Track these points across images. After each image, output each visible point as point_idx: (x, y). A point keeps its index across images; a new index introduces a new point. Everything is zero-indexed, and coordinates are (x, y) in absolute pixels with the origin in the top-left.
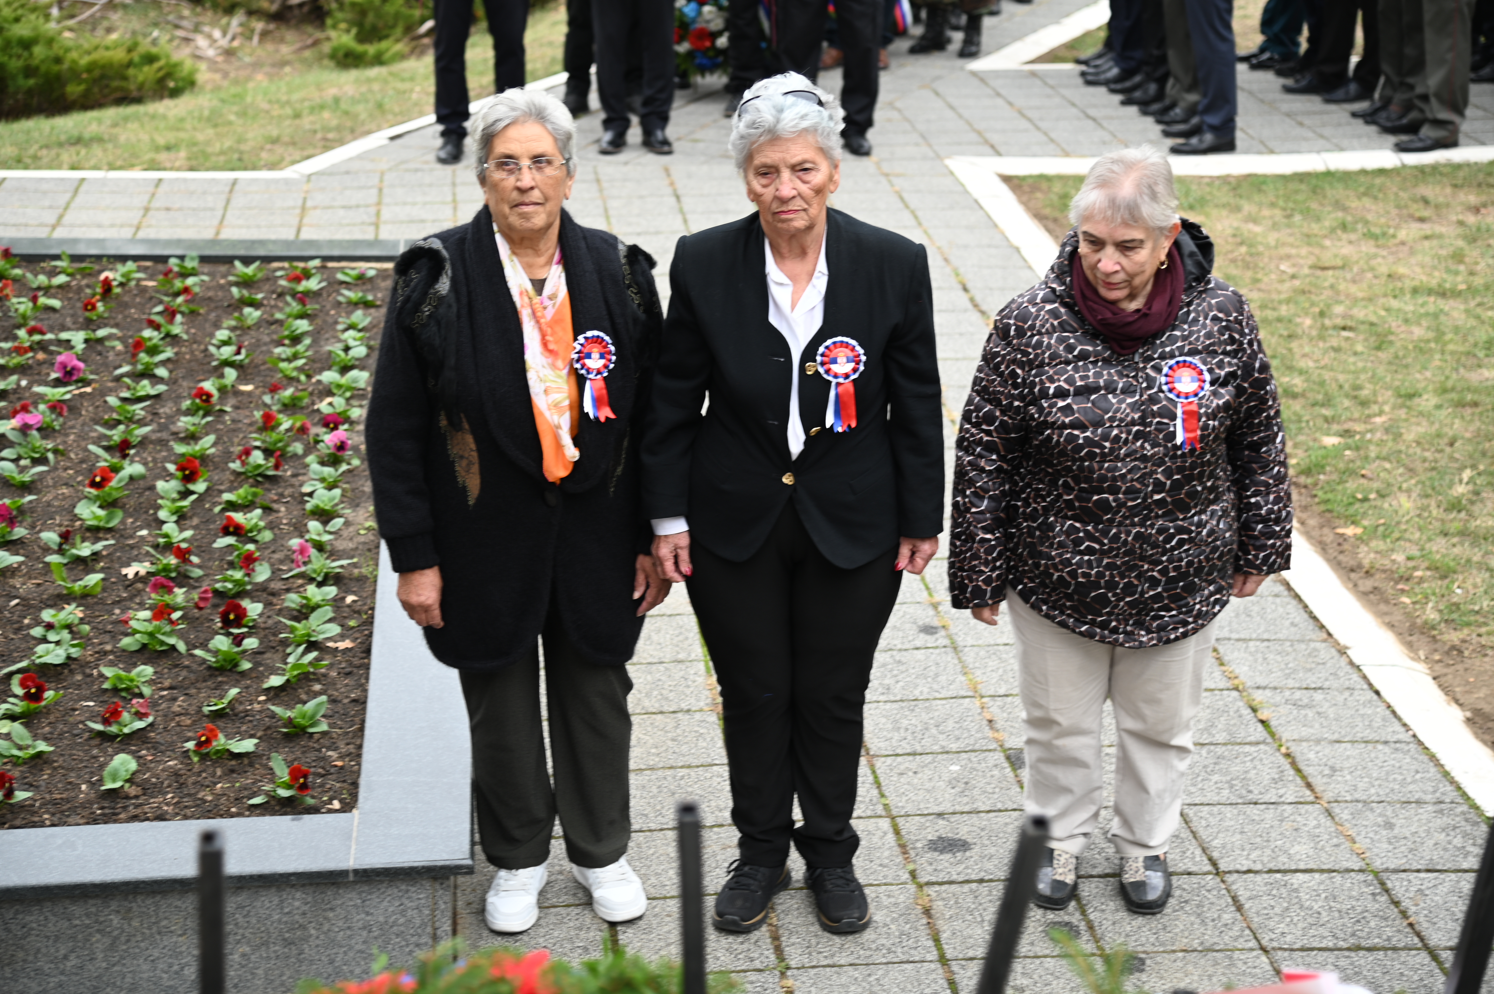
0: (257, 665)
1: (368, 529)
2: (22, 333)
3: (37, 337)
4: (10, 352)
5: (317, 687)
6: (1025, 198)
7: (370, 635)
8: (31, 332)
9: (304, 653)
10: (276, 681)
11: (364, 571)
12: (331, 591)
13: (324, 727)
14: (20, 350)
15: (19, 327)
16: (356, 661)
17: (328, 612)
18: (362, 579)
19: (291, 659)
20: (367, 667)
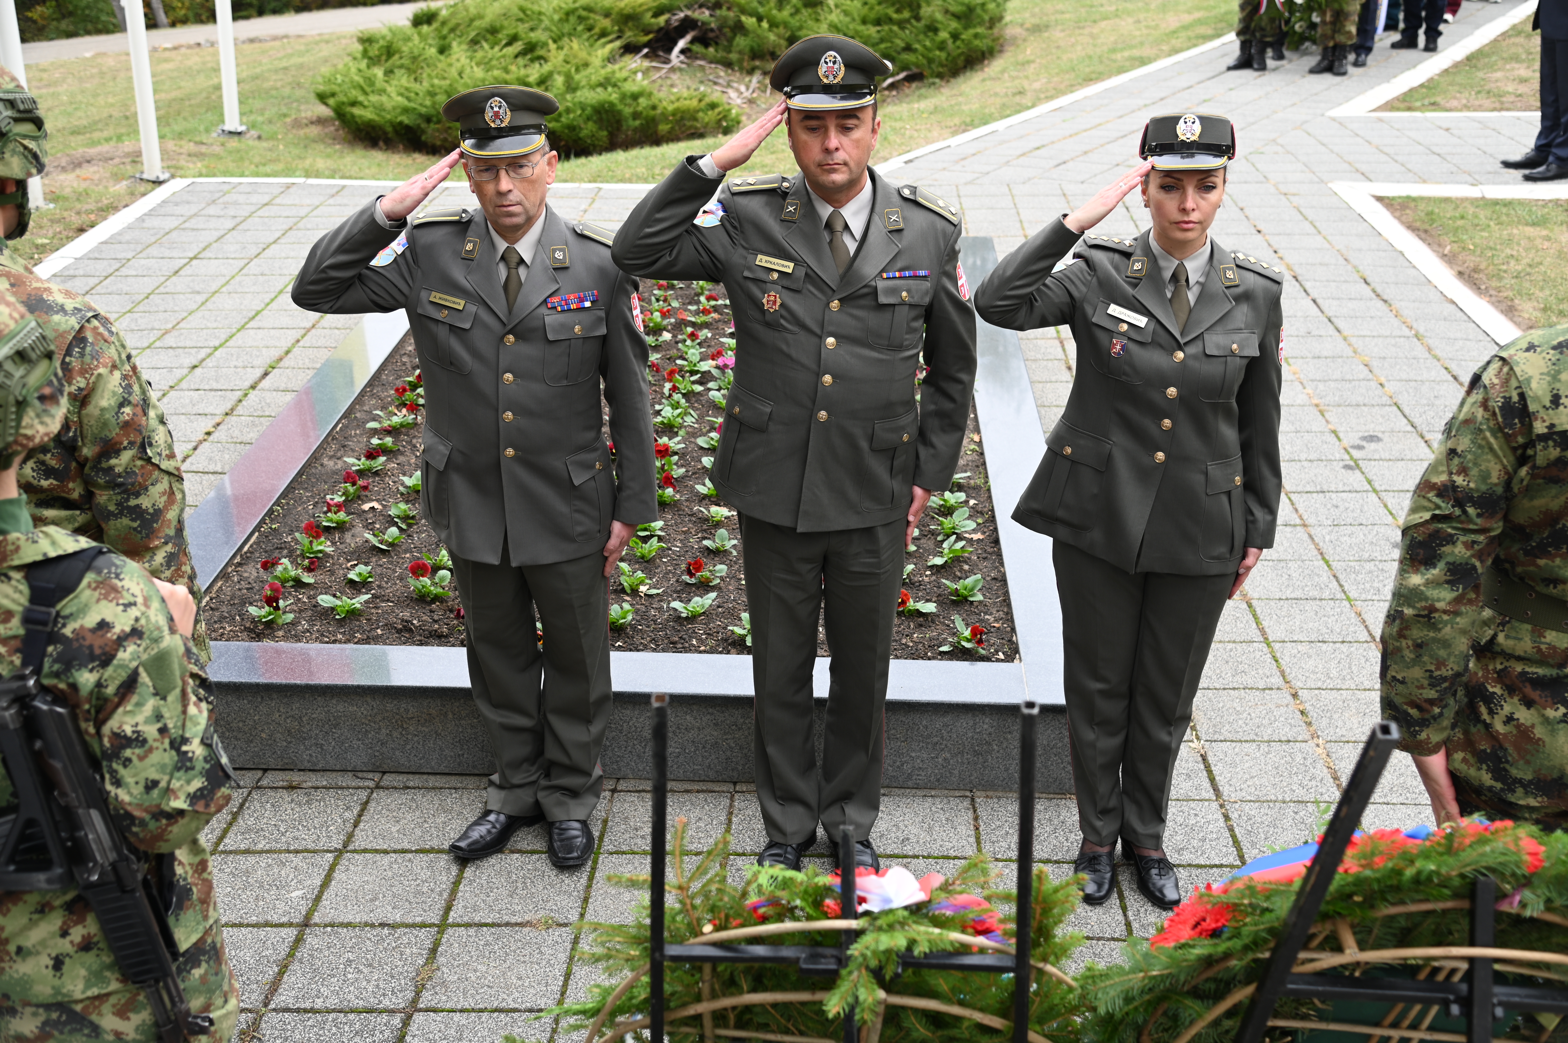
0: (919, 547)
1: (973, 451)
2: (703, 299)
3: (713, 303)
4: (697, 313)
5: (966, 567)
6: (1398, 214)
7: (996, 529)
8: (709, 298)
9: (956, 542)
10: (939, 561)
11: (980, 481)
12: (962, 496)
13: (979, 597)
14: (705, 312)
15: (698, 295)
16: (990, 550)
17: (965, 511)
18: (977, 488)
19: (945, 545)
20: (1000, 555)
